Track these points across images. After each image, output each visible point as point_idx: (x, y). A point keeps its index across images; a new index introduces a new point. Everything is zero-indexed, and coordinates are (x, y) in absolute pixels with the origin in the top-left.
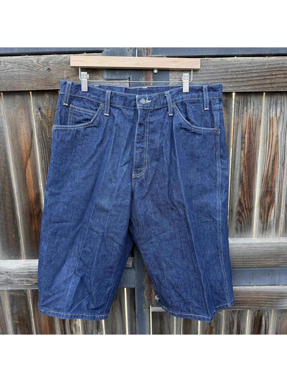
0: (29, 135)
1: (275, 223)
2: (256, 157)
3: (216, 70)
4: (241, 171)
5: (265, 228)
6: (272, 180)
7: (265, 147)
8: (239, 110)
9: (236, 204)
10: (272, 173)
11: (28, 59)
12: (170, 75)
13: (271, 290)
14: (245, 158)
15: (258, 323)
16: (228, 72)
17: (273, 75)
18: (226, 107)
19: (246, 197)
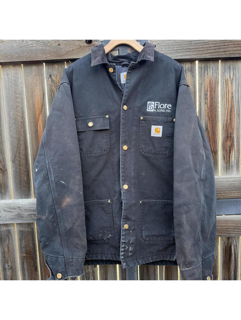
0: (42, 96)
1: (236, 163)
2: (217, 110)
5: (228, 166)
6: (231, 128)
7: (224, 102)
10: (230, 122)
14: (209, 110)
15: (228, 252)
16: (191, 44)
17: (225, 45)
18: (192, 72)
19: (211, 141)
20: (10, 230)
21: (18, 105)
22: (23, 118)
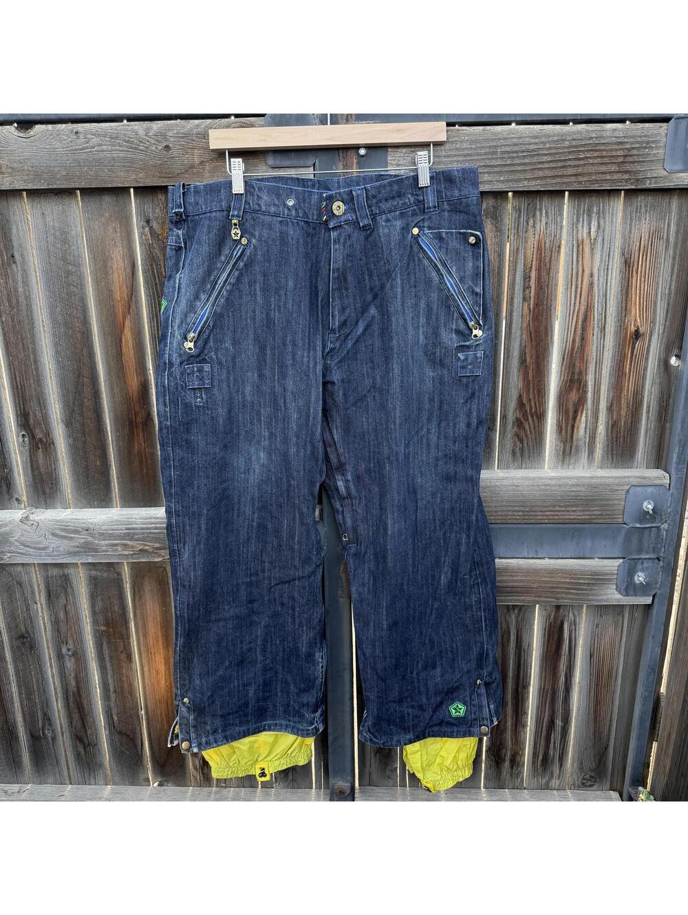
0: (129, 270)
1: (587, 441)
2: (551, 316)
3: (475, 149)
4: (523, 341)
5: (568, 450)
6: (582, 359)
7: (569, 297)
8: (518, 225)
9: (513, 405)
10: (582, 345)
11: (130, 128)
12: (389, 158)
13: (577, 567)
14: (531, 317)
15: (556, 636)
16: (495, 153)
17: (579, 159)
18: (496, 219)
19: (531, 391)
20: (68, 575)
21: (74, 292)
22: (86, 322)
